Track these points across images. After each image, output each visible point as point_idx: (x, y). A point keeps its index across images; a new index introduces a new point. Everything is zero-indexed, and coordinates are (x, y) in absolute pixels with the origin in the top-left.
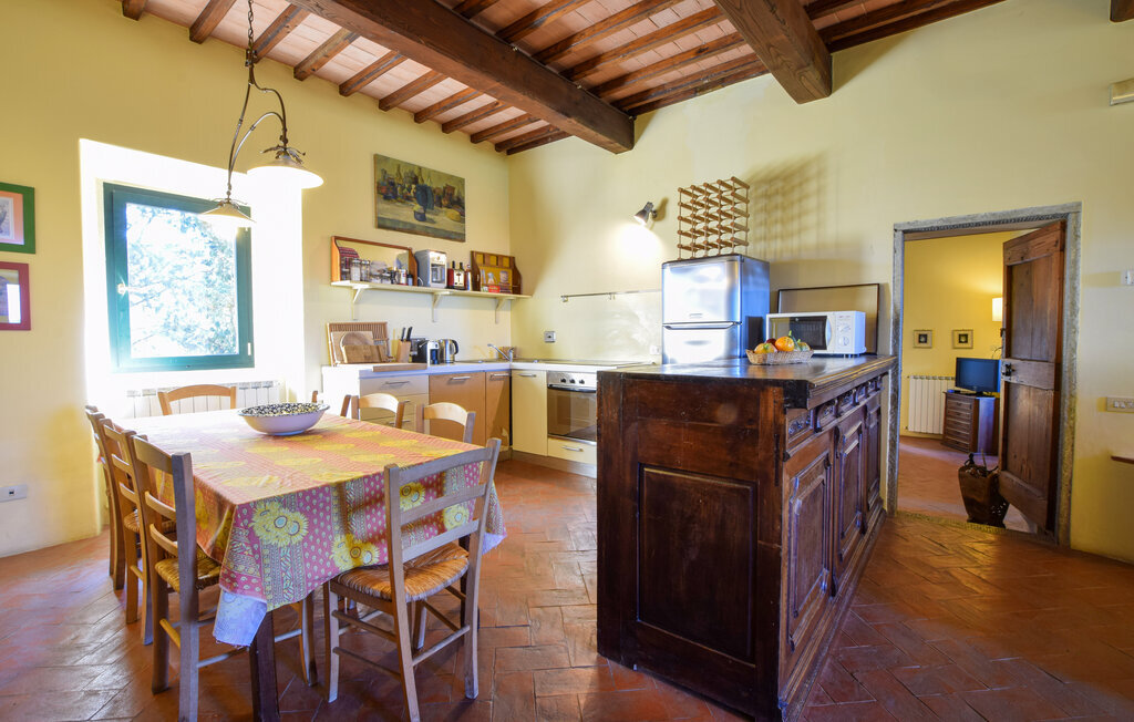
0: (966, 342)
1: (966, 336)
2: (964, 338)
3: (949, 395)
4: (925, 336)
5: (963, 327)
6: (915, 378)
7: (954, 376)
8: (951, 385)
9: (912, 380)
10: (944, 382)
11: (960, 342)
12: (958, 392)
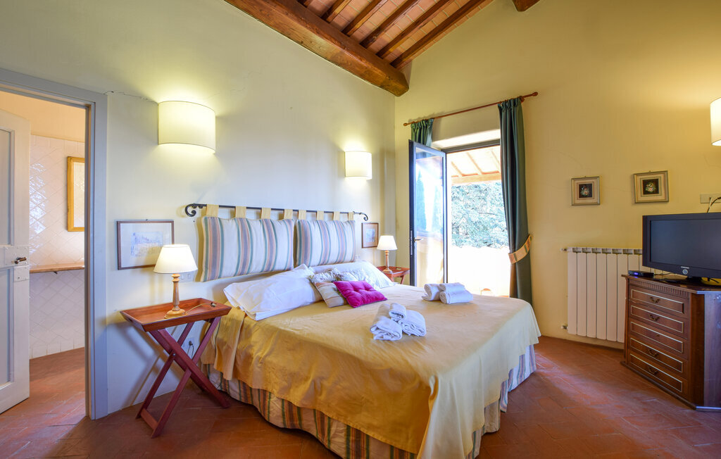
0: (656, 192)
1: (656, 182)
2: (651, 185)
3: (633, 280)
4: (589, 186)
5: (650, 167)
6: (575, 251)
7: (640, 247)
8: (636, 263)
9: (570, 254)
10: (622, 257)
11: (646, 192)
12: (649, 276)
